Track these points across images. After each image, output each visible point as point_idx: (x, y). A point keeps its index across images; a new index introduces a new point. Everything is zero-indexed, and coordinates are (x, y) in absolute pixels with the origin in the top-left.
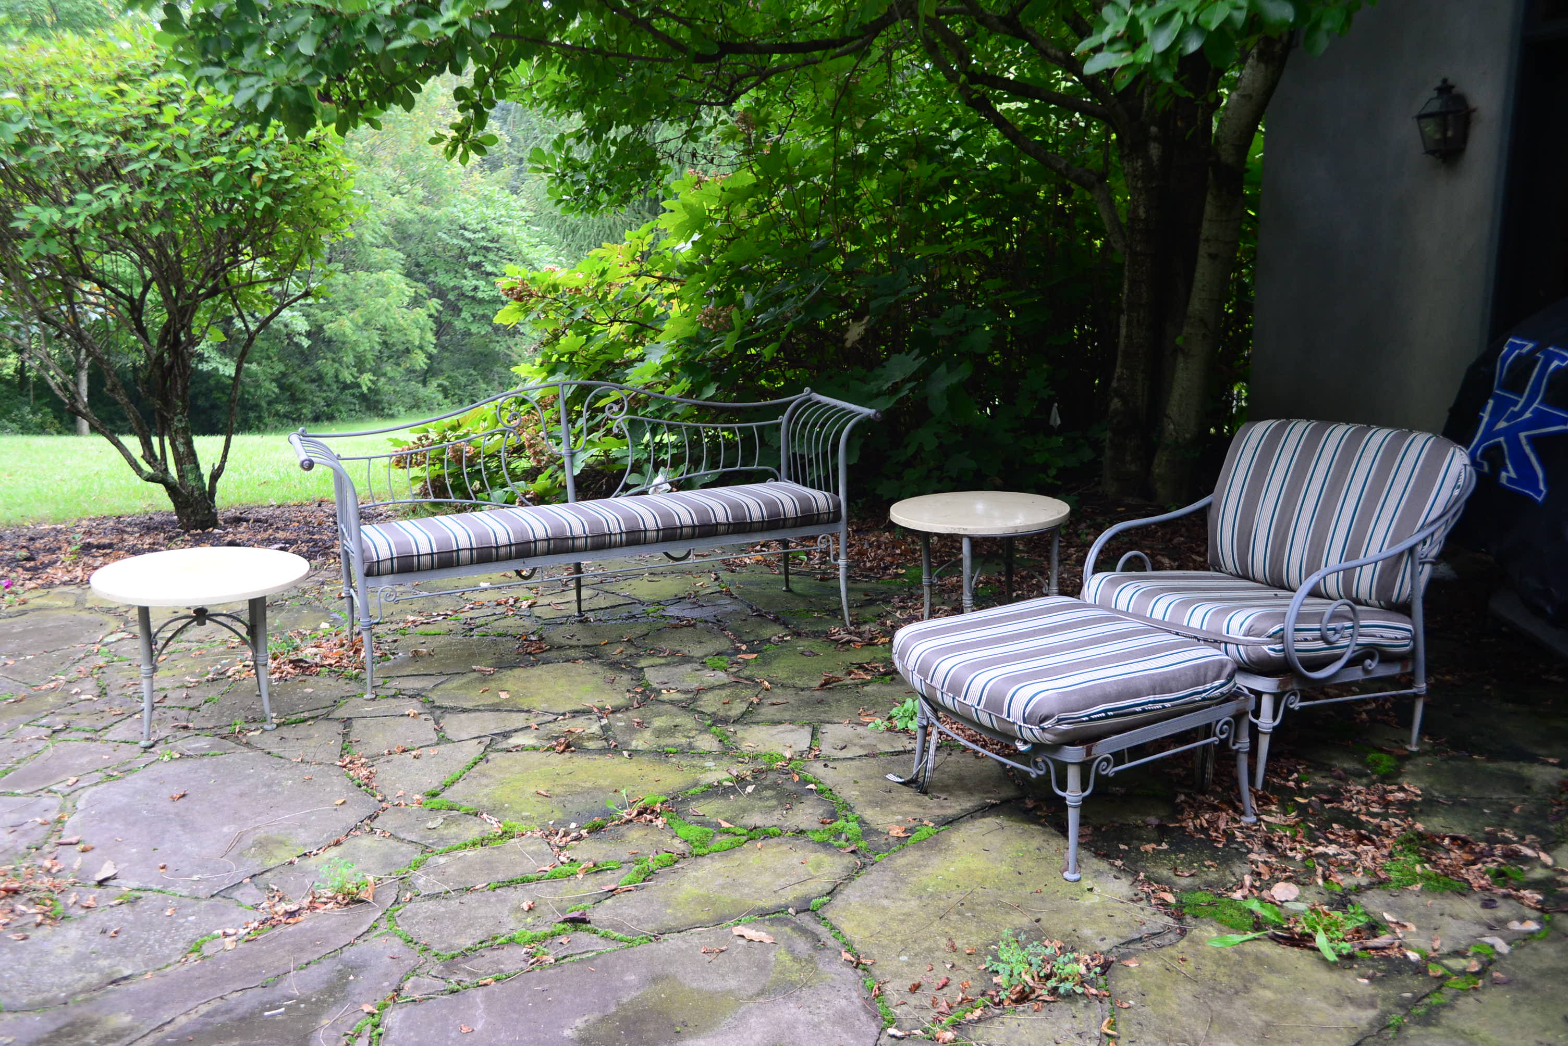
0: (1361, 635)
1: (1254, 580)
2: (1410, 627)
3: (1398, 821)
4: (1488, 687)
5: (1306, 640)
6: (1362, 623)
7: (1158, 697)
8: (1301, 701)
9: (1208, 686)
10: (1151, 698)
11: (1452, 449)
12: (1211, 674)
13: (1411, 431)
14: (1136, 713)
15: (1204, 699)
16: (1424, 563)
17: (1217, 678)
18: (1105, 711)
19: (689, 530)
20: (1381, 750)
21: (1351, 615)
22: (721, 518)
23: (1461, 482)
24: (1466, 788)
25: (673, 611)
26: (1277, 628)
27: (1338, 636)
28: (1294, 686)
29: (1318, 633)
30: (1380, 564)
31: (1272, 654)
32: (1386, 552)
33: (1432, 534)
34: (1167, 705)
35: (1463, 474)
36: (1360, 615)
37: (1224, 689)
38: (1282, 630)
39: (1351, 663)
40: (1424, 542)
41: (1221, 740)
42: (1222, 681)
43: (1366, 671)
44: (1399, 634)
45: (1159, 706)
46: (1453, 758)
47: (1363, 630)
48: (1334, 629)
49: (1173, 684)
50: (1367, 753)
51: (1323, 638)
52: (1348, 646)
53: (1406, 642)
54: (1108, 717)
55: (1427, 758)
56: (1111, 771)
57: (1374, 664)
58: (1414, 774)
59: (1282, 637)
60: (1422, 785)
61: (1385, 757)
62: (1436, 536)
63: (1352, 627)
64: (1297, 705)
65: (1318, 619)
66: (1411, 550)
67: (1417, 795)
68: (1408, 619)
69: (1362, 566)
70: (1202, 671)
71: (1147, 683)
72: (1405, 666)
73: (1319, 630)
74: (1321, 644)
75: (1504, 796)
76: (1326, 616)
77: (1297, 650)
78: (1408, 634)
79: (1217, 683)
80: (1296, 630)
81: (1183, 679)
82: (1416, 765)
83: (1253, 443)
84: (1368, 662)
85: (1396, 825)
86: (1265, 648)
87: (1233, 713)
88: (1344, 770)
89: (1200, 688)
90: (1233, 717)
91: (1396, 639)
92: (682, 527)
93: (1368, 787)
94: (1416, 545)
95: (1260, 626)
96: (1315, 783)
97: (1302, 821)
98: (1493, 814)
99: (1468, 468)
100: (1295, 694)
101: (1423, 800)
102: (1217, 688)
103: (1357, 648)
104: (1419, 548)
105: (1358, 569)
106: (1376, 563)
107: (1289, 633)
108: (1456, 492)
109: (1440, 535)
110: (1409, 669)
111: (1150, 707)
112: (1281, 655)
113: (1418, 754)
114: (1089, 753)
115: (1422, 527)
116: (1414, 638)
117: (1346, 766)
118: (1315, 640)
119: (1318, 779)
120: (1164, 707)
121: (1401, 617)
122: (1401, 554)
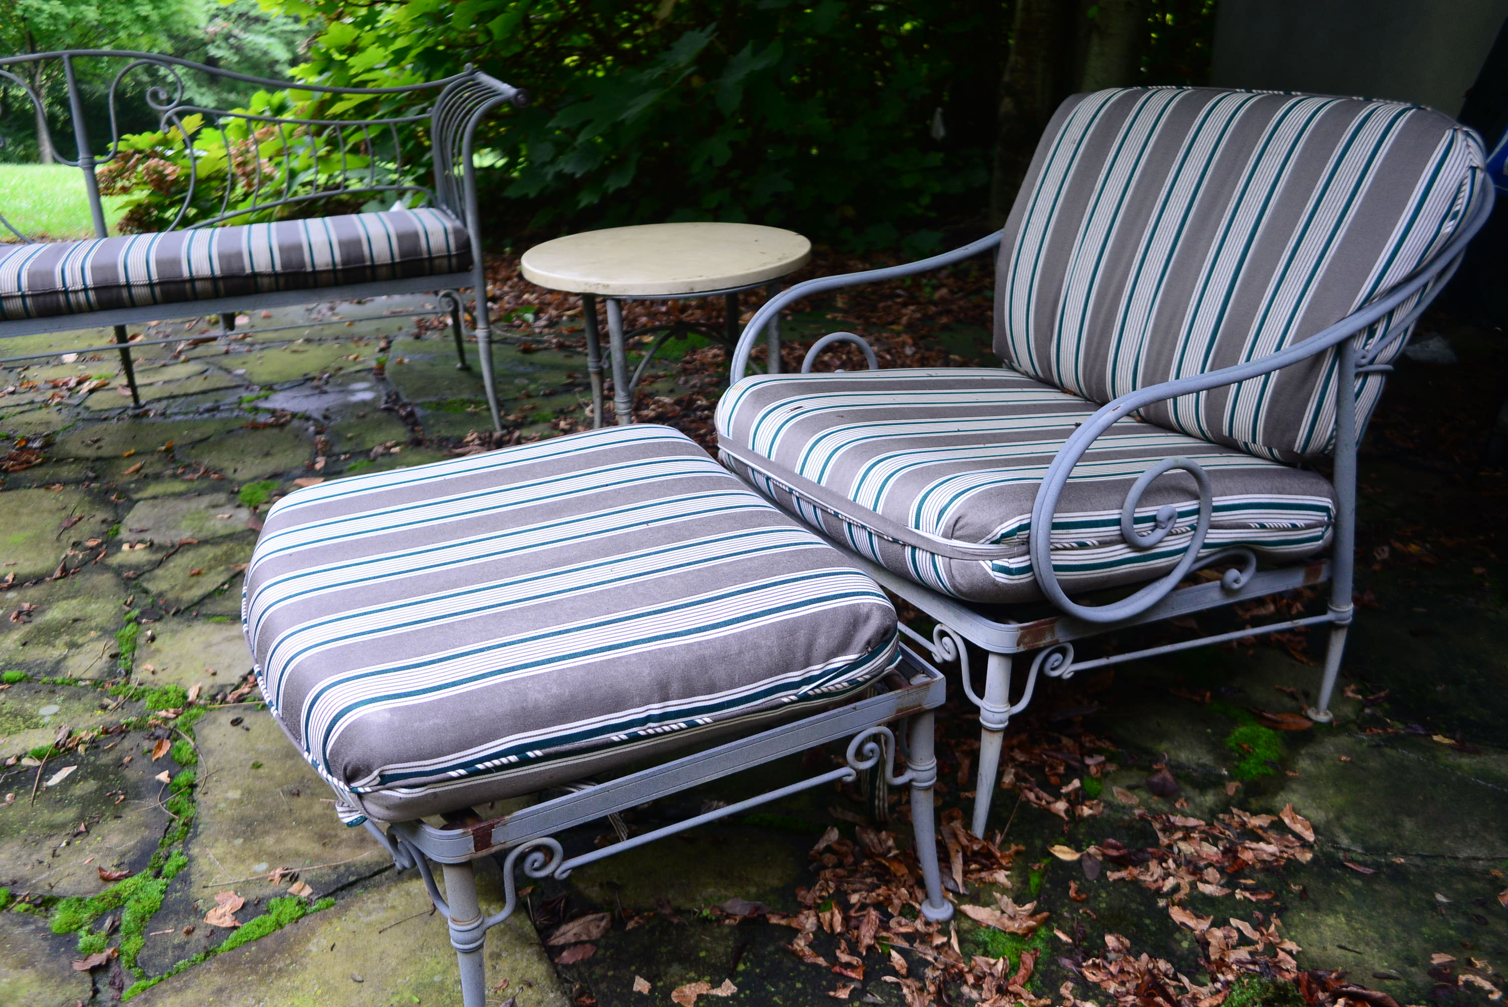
0: (1213, 527)
1: (1063, 389)
2: (1326, 502)
3: (1247, 929)
4: (1479, 570)
5: (1083, 546)
6: (1218, 501)
7: (674, 705)
8: (1075, 661)
9: (816, 669)
10: (655, 709)
11: (1448, 134)
12: (823, 642)
13: (1368, 100)
14: (613, 744)
15: (805, 697)
16: (1366, 375)
17: (842, 648)
18: (519, 750)
19: (208, 285)
20: (1260, 718)
21: (1194, 485)
22: (262, 264)
23: (1460, 206)
24: (1408, 824)
25: (280, 401)
26: (1012, 524)
27: (1159, 533)
28: (1061, 636)
29: (1113, 530)
30: (1274, 376)
31: (1001, 578)
32: (1294, 351)
33: (1390, 314)
34: (705, 718)
35: (1467, 188)
36: (1213, 486)
37: (858, 673)
38: (1027, 527)
39: (1191, 579)
40: (1370, 330)
41: (859, 772)
42: (852, 657)
43: (1226, 590)
44: (1301, 518)
45: (681, 723)
46: (1394, 741)
47: (1218, 517)
48: (1153, 519)
49: (720, 672)
50: (1234, 722)
51: (1124, 539)
52: (1185, 550)
53: (1318, 531)
54: (525, 762)
55: (1344, 740)
56: (561, 868)
57: (1244, 578)
58: (1309, 782)
59: (1027, 542)
60: (1320, 816)
61: (1265, 733)
62: (1396, 319)
63: (1197, 512)
64: (1067, 670)
65: (1116, 498)
66: (1341, 348)
67: (1305, 845)
68: (1325, 486)
69: (1240, 382)
70: (802, 638)
71: (646, 674)
72: (1313, 572)
73: (1118, 522)
74: (1120, 552)
75: (1483, 853)
76: (1134, 493)
77: (1057, 568)
78: (1322, 516)
79: (839, 662)
80: (1056, 526)
81: (748, 656)
82: (1318, 759)
83: (1075, 132)
84: (1233, 573)
85: (1244, 941)
86: (986, 565)
87: (889, 716)
88: (1177, 768)
89: (795, 676)
90: (889, 724)
91: (1295, 527)
92: (192, 280)
93: (1211, 816)
94: (1352, 337)
95: (976, 518)
96: (1109, 805)
97: (1046, 922)
98: (1453, 907)
99: (1480, 175)
100: (1063, 651)
101: (1315, 860)
102: (839, 672)
103: (1204, 552)
104: (1358, 344)
105: (1234, 387)
106: (1268, 374)
107: (1040, 534)
108: (1448, 227)
109: (1405, 317)
110: (1322, 578)
111: (652, 728)
112: (1025, 578)
113: (1329, 729)
114: (482, 840)
115: (1368, 299)
116: (1335, 523)
117: (1183, 756)
118: (1103, 544)
119: (1119, 795)
120: (692, 725)
121: (1311, 481)
122: (1319, 356)
